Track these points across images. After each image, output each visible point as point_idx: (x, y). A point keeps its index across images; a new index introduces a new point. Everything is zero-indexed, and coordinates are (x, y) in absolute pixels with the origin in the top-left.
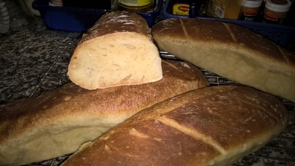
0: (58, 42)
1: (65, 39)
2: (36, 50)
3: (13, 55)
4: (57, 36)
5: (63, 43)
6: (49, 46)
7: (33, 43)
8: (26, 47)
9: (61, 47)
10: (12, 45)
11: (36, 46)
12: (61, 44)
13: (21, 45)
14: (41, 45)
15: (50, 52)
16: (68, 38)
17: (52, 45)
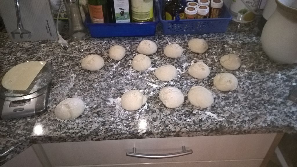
0: (101, 44)
1: (104, 42)
2: (90, 49)
3: (78, 53)
4: (98, 41)
5: (104, 44)
6: (97, 46)
7: (86, 46)
8: (83, 49)
9: (104, 47)
10: (75, 48)
11: (89, 48)
12: (103, 45)
13: (80, 48)
14: (92, 47)
15: (99, 50)
16: (105, 41)
17: (98, 46)
